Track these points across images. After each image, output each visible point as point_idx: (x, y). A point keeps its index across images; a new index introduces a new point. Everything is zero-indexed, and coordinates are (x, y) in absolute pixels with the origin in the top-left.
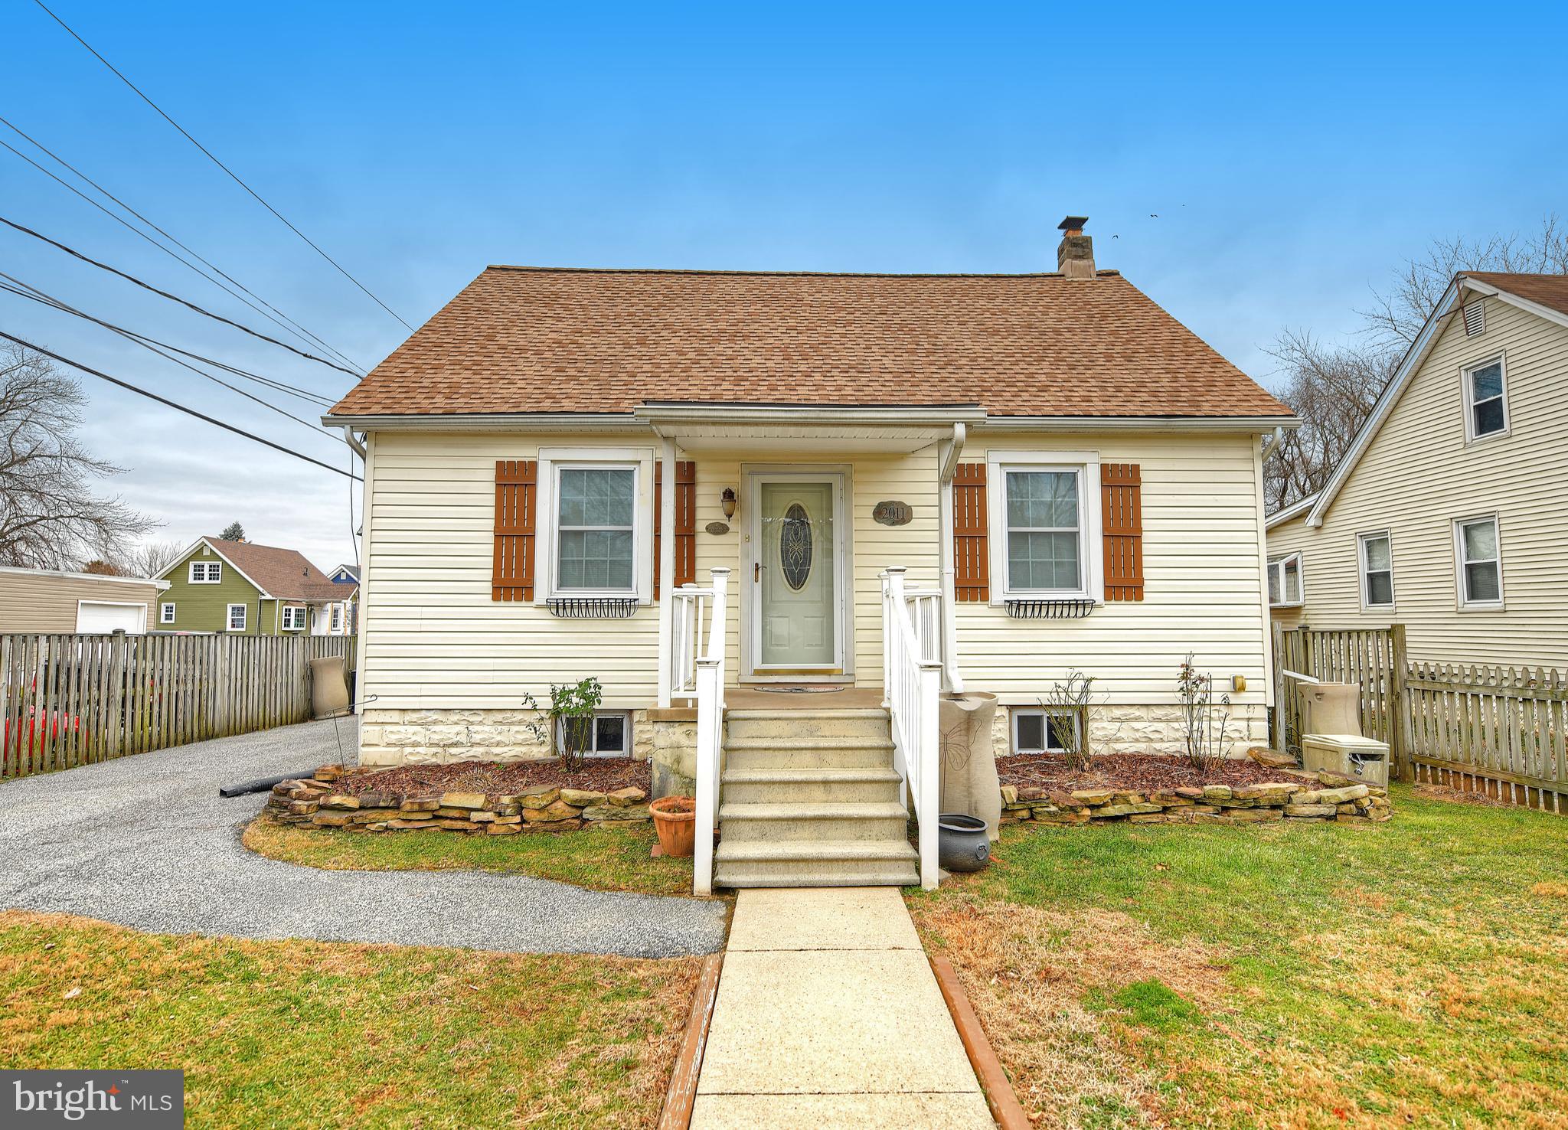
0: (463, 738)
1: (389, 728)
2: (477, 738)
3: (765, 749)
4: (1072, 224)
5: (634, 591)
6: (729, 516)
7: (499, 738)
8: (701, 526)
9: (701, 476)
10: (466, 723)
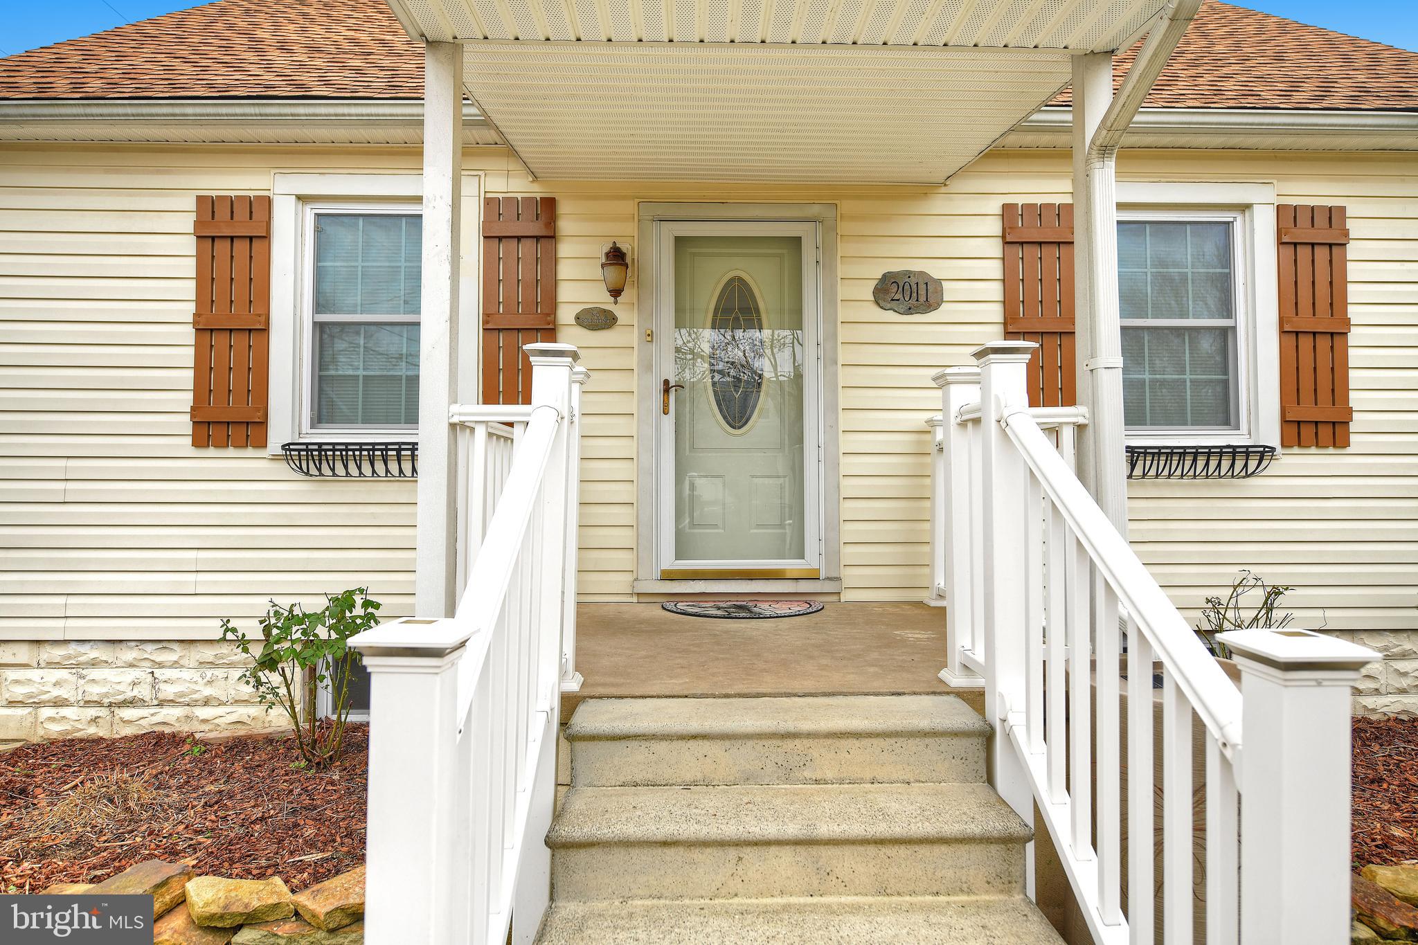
0: (144, 692)
1: (11, 673)
2: (168, 691)
3: (665, 844)
6: (616, 293)
7: (207, 691)
8: (566, 315)
9: (566, 225)
10: (148, 664)
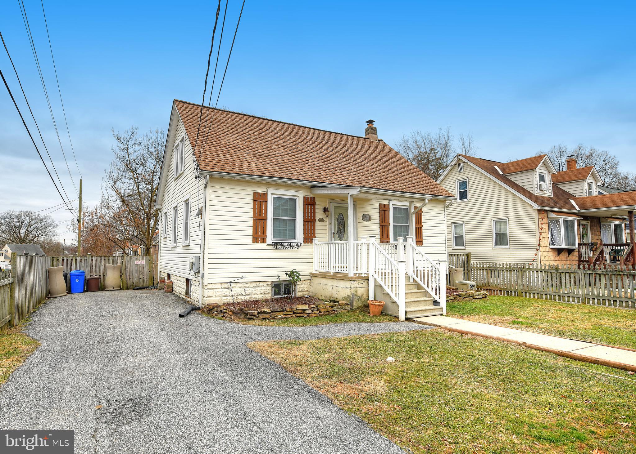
0: (243, 293)
1: (216, 290)
2: (248, 292)
4: (370, 122)
5: (297, 240)
6: (325, 216)
7: (255, 292)
8: (317, 219)
9: (317, 203)
10: (243, 287)
